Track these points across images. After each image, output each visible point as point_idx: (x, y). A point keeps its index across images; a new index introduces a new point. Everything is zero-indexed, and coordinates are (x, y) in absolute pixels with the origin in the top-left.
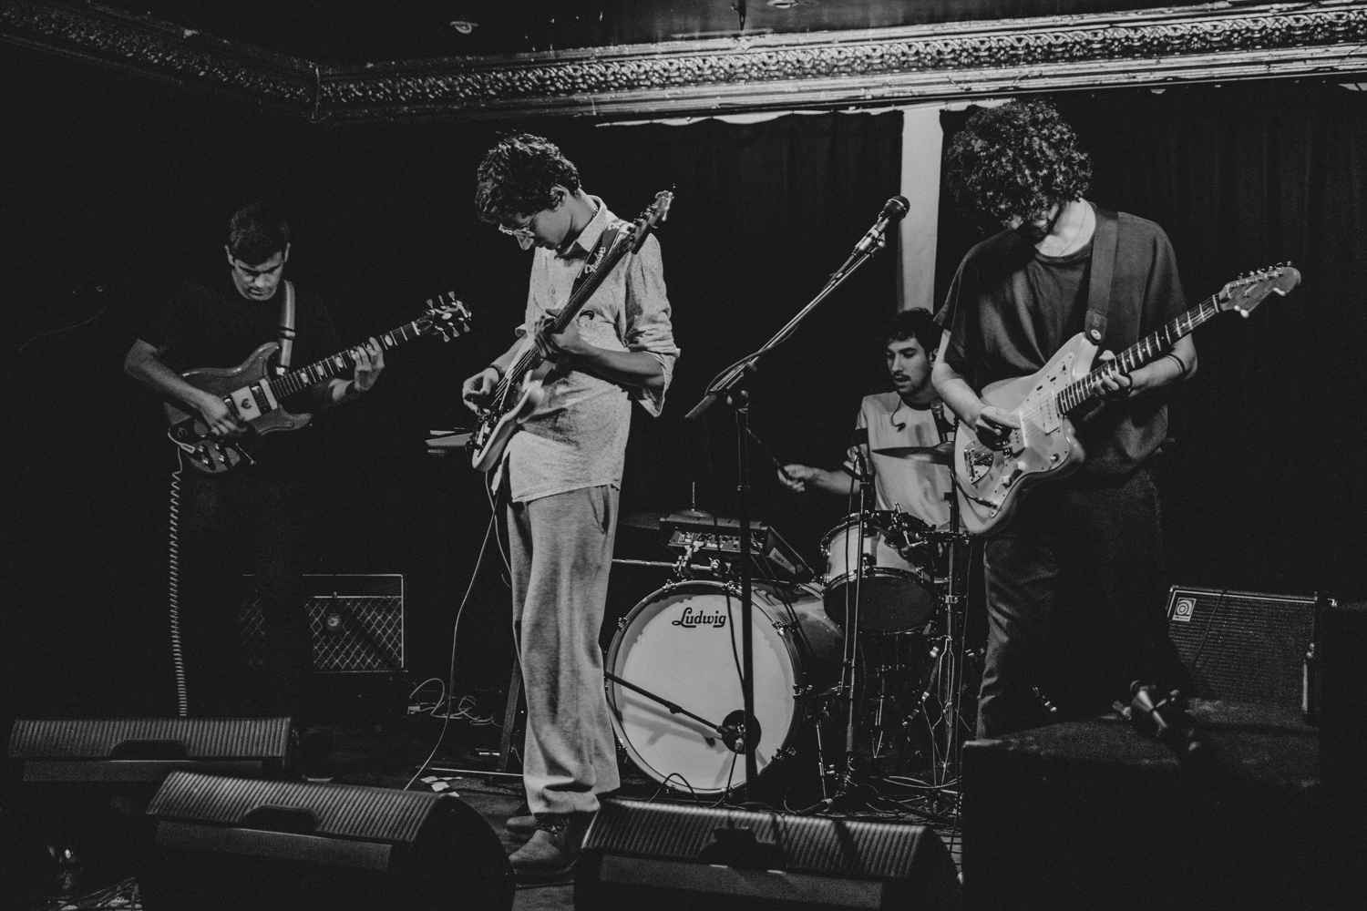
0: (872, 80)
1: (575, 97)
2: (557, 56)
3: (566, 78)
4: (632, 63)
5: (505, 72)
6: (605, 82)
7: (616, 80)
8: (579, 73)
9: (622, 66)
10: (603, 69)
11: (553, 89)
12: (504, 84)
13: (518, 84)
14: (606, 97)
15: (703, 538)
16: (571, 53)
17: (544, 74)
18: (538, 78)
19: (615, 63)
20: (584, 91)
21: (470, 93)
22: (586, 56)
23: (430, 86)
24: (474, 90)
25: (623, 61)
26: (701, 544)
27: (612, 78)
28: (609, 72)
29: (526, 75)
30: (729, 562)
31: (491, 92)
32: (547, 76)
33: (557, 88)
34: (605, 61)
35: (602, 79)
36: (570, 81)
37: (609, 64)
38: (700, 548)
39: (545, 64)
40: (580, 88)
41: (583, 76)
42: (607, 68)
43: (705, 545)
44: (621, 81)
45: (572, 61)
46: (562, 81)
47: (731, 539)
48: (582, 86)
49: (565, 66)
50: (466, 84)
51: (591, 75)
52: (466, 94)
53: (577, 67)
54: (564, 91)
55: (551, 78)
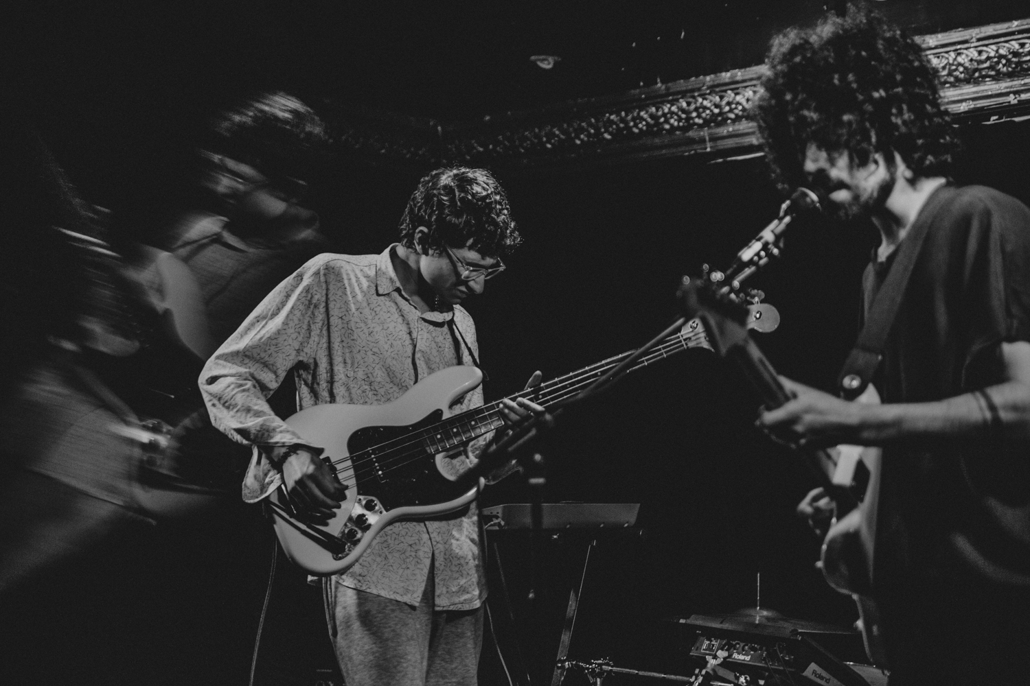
0: (1023, 82)
1: (691, 134)
2: (667, 89)
3: (680, 113)
4: (748, 89)
5: (618, 114)
6: (721, 114)
7: (731, 111)
8: (693, 107)
9: (737, 94)
10: (717, 99)
11: (667, 127)
12: (617, 125)
13: (632, 124)
14: (724, 131)
15: (730, 648)
16: (681, 84)
17: (657, 110)
18: (652, 116)
19: (729, 92)
20: (701, 126)
21: (586, 139)
22: (698, 86)
23: (546, 135)
24: (589, 135)
25: (738, 88)
26: (725, 654)
27: (727, 108)
28: (724, 103)
29: (639, 114)
30: (762, 679)
31: (607, 136)
32: (660, 113)
33: (672, 125)
34: (717, 90)
35: (716, 111)
36: (684, 116)
37: (723, 94)
38: (725, 658)
39: (659, 100)
40: (695, 124)
41: (696, 109)
42: (722, 98)
43: (730, 656)
44: (736, 111)
45: (684, 94)
46: (676, 117)
47: (761, 649)
48: (697, 120)
49: (677, 100)
50: (582, 130)
51: (705, 108)
52: (582, 140)
53: (691, 100)
54: (679, 128)
55: (664, 115)
